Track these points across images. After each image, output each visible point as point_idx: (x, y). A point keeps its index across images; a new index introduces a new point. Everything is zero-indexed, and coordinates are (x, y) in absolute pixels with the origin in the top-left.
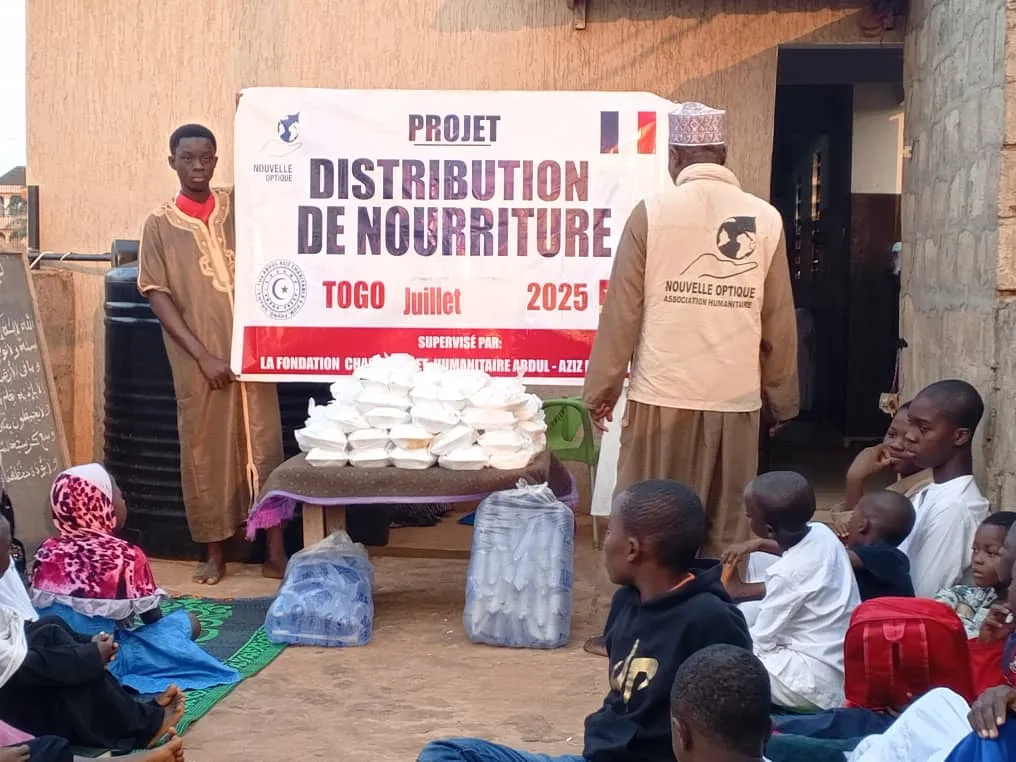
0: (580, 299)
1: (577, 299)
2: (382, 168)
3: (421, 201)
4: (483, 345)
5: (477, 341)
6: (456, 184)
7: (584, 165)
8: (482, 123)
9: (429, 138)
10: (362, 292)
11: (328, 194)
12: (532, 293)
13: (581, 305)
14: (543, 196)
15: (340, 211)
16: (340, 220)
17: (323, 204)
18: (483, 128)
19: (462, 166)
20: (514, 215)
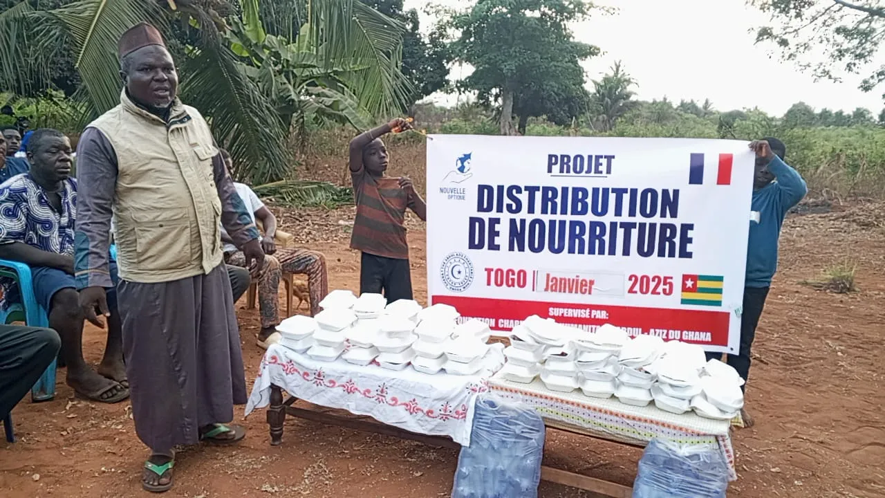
0: (667, 287)
1: (665, 287)
2: (527, 192)
3: (555, 215)
4: (595, 316)
5: (590, 312)
6: (580, 204)
7: (676, 192)
8: (601, 160)
9: (562, 171)
10: (511, 276)
11: (489, 209)
12: (631, 282)
13: (668, 291)
14: (643, 213)
15: (497, 221)
16: (497, 227)
17: (486, 216)
18: (601, 164)
19: (585, 191)
20: (621, 227)
